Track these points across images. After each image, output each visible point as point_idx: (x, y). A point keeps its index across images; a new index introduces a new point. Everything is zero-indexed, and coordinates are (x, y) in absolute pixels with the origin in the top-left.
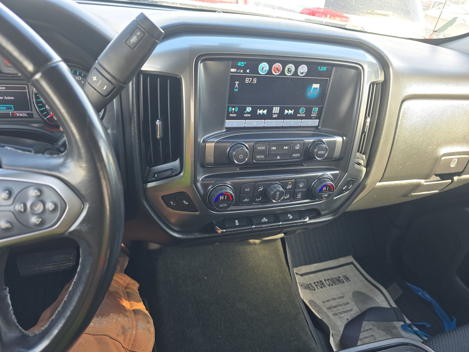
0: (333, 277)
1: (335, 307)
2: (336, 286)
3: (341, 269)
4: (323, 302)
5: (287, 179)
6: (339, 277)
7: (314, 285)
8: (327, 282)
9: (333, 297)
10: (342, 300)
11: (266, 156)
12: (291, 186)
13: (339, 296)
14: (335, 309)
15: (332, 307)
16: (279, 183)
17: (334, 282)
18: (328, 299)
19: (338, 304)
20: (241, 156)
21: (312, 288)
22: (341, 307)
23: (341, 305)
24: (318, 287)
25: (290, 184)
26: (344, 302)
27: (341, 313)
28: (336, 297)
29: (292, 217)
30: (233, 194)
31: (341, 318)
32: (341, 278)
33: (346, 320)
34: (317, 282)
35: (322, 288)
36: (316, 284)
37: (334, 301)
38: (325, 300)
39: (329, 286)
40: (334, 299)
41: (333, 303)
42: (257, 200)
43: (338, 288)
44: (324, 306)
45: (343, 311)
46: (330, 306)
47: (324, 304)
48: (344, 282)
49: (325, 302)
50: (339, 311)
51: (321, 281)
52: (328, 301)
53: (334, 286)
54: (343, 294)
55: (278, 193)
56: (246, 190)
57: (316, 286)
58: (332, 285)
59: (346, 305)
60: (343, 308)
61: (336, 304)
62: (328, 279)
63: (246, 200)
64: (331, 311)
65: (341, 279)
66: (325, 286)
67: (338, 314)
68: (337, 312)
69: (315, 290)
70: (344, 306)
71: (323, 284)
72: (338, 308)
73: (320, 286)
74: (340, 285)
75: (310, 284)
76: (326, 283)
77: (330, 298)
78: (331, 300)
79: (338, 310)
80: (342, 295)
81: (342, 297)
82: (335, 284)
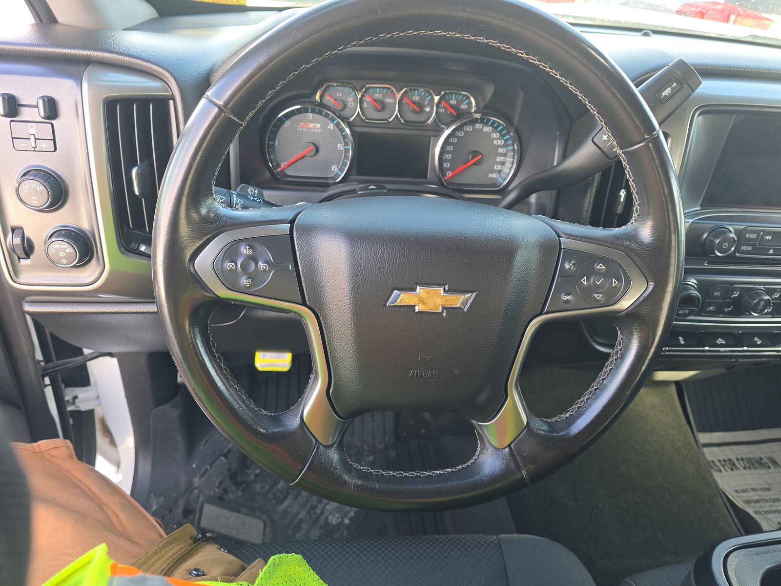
0: (751, 456)
1: (757, 501)
2: (756, 471)
3: (763, 446)
4: (737, 491)
5: (776, 284)
6: (761, 458)
7: (718, 464)
8: (741, 463)
9: (753, 487)
10: (768, 493)
11: (754, 248)
12: (778, 295)
13: (763, 487)
14: (757, 505)
15: (752, 500)
16: (763, 289)
17: (753, 465)
18: (744, 488)
19: (761, 498)
20: (725, 245)
21: (716, 468)
22: (768, 504)
23: (766, 501)
24: (726, 467)
25: (778, 292)
26: (772, 497)
27: (767, 512)
28: (758, 487)
29: (760, 342)
30: (701, 299)
31: (769, 519)
32: (763, 459)
33: (777, 524)
34: (724, 461)
35: (732, 469)
36: (723, 463)
37: (754, 493)
38: (739, 488)
39: (745, 468)
40: (754, 490)
41: (753, 496)
42: (726, 310)
43: (761, 474)
44: (738, 497)
45: (771, 510)
46: (747, 498)
47: (738, 494)
48: (769, 467)
49: (740, 491)
50: (765, 509)
51: (730, 460)
52: (745, 491)
53: (753, 471)
54: (768, 484)
55: (762, 303)
56: (715, 294)
57: (723, 466)
58: (750, 468)
59: (775, 502)
60: (771, 506)
61: (758, 498)
62: (742, 459)
63: (711, 308)
64: (751, 507)
65: (764, 461)
66: (737, 468)
67: (762, 513)
68: (761, 510)
69: (720, 471)
70: (771, 503)
71: (734, 464)
72: (762, 504)
73: (730, 467)
74: (762, 471)
75: (712, 462)
76: (739, 464)
77: (748, 487)
78: (749, 490)
79: (762, 507)
80: (767, 486)
81: (768, 489)
82: (755, 468)
